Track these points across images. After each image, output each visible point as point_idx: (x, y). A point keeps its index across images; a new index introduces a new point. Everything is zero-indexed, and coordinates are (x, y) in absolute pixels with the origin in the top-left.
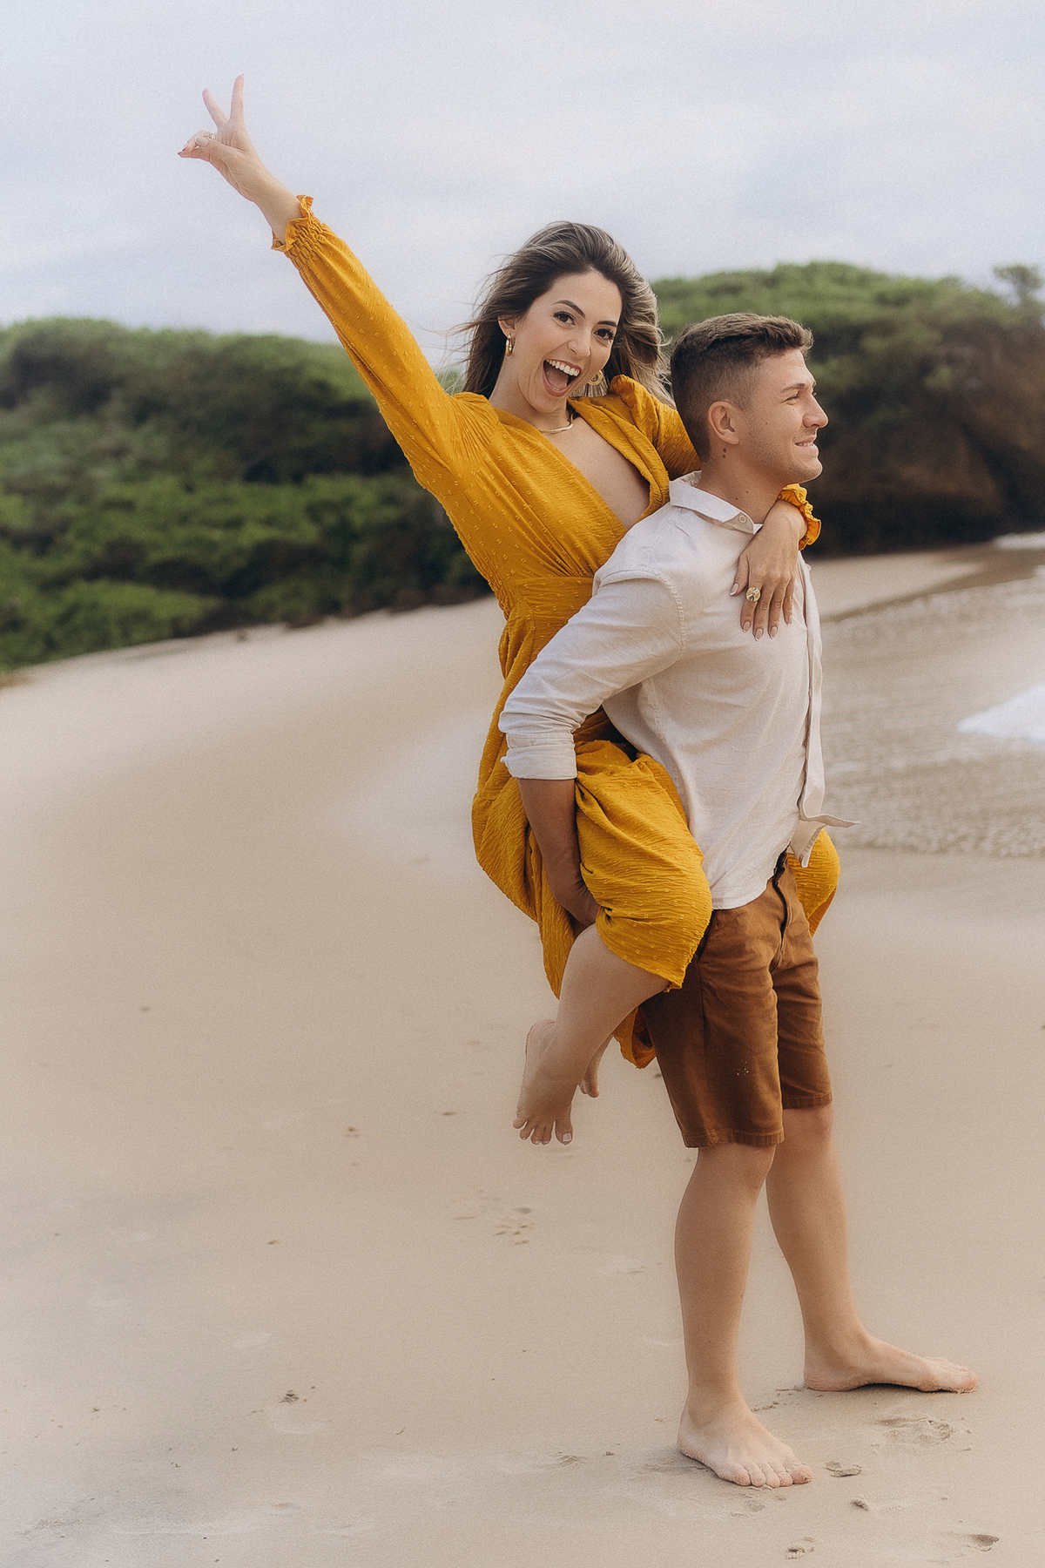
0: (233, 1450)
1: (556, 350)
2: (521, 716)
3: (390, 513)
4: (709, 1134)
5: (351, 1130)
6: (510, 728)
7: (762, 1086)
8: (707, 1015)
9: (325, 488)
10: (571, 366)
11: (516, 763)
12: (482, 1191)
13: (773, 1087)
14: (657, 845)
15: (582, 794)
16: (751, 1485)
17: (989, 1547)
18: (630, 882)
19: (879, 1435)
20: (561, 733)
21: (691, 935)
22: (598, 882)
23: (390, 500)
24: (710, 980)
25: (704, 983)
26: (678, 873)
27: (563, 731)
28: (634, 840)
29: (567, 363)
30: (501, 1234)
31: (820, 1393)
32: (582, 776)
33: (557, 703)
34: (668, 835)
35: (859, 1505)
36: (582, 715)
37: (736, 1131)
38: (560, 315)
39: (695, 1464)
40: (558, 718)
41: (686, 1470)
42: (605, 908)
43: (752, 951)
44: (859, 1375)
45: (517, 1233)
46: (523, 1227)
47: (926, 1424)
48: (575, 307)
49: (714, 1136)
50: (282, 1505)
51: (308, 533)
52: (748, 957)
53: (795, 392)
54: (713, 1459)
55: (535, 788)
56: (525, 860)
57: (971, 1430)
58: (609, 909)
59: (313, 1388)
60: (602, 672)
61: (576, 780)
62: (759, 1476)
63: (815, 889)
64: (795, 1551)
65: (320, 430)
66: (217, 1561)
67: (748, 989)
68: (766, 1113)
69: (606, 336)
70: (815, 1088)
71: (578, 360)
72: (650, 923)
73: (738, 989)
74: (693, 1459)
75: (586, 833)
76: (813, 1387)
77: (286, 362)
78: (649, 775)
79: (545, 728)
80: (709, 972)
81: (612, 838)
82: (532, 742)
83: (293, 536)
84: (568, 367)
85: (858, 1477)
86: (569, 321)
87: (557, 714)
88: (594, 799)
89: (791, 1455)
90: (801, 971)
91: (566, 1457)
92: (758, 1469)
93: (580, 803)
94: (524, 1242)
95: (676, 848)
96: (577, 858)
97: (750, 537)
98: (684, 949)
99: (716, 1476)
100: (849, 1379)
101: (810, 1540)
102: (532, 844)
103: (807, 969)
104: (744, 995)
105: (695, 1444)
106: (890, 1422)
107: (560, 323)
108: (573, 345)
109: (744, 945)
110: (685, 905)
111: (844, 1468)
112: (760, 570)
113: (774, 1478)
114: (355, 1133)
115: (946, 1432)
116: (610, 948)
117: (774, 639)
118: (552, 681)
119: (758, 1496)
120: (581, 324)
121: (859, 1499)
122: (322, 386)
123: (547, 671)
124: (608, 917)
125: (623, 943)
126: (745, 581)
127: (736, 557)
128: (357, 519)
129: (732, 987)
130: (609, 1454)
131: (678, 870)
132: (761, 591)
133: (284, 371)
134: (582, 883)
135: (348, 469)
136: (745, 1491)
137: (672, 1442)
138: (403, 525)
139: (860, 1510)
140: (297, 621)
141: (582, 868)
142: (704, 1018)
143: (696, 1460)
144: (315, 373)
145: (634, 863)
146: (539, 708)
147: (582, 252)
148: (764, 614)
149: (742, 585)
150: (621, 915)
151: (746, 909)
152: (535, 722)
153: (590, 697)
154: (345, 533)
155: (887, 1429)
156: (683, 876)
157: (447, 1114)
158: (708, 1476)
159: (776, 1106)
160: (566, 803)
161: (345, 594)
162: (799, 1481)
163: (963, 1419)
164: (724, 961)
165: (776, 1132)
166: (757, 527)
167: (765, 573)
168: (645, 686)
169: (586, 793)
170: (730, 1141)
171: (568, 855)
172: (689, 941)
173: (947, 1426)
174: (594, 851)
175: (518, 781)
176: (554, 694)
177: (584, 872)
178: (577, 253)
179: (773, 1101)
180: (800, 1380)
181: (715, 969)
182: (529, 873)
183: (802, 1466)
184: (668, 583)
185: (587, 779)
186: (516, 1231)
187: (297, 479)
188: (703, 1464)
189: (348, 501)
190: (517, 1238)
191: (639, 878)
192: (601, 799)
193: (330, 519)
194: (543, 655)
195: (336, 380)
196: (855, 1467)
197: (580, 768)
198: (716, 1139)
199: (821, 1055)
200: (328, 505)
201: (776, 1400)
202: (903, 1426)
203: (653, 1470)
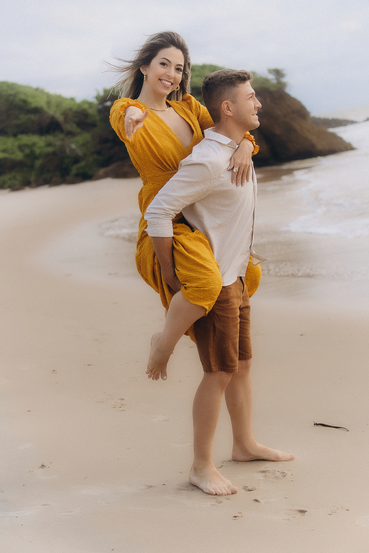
0: (24, 485)
1: (162, 75)
2: (153, 214)
3: (50, 149)
4: (212, 368)
5: (54, 371)
6: (149, 218)
7: (232, 351)
8: (215, 325)
9: (25, 139)
10: (168, 82)
11: (151, 232)
12: (105, 392)
13: (236, 352)
14: (204, 261)
15: (175, 242)
16: (216, 494)
17: (304, 514)
18: (194, 274)
19: (260, 476)
20: (168, 220)
21: (215, 293)
22: (181, 274)
23: (49, 145)
24: (217, 312)
25: (215, 313)
26: (211, 271)
27: (169, 219)
28: (196, 259)
29: (167, 81)
30: (114, 407)
31: (238, 462)
32: (175, 236)
33: (167, 209)
34: (207, 258)
35: (257, 501)
36: (175, 214)
37: (221, 367)
38: (162, 63)
39: (195, 488)
40: (167, 215)
41: (193, 490)
42: (184, 284)
43: (232, 302)
44: (253, 457)
45: (120, 407)
46: (122, 405)
47: (277, 472)
48: (167, 60)
49: (214, 369)
50: (44, 505)
51: (19, 156)
52: (231, 304)
53: (251, 96)
54: (202, 486)
55: (158, 240)
56: (153, 268)
57: (293, 474)
58: (185, 284)
59: (51, 463)
60: (182, 197)
61: (173, 237)
62: (219, 491)
63: (252, 280)
64: (236, 517)
65: (23, 118)
66: (22, 525)
67: (230, 316)
68: (233, 361)
69: (180, 70)
70: (247, 352)
71: (170, 79)
72: (201, 289)
73: (226, 315)
74: (195, 486)
75: (177, 257)
76: (235, 460)
77: (11, 92)
78: (200, 236)
79: (162, 218)
80: (217, 309)
81: (187, 258)
82: (158, 223)
83: (13, 157)
84: (167, 82)
85: (255, 491)
86: (166, 65)
87: (167, 213)
88: (179, 243)
89: (230, 483)
90: (244, 310)
91: (148, 486)
92: (218, 489)
93: (175, 245)
94: (123, 410)
95: (210, 262)
96: (174, 266)
97: (235, 150)
98: (213, 299)
99: (204, 492)
100: (249, 458)
101: (241, 513)
102: (156, 261)
103: (246, 309)
104: (228, 318)
105: (195, 480)
106: (264, 472)
107: (162, 66)
108: (168, 74)
109: (229, 300)
110: (213, 282)
111: (249, 488)
112: (239, 161)
113: (224, 492)
114: (56, 372)
115: (284, 475)
116: (186, 298)
117: (243, 187)
118: (164, 201)
119: (220, 498)
120: (170, 66)
121: (257, 499)
122: (25, 102)
123: (163, 198)
124: (185, 288)
125: (190, 296)
126: (233, 165)
127: (231, 157)
128: (37, 151)
129: (224, 315)
130: (164, 485)
131: (211, 270)
132: (239, 169)
133: (10, 95)
134: (175, 275)
135: (34, 132)
136: (215, 497)
137: (187, 480)
138: (54, 154)
139: (257, 502)
140: (14, 188)
141: (175, 269)
142: (214, 326)
143: (196, 486)
144: (22, 97)
145: (195, 268)
146: (160, 211)
147: (167, 40)
148: (240, 177)
149: (232, 167)
150: (191, 286)
151: (231, 287)
152: (158, 216)
153: (178, 207)
154: (32, 156)
155: (263, 474)
156: (213, 272)
157: (89, 365)
158: (201, 492)
159: (237, 359)
160: (170, 246)
161: (32, 178)
162: (234, 493)
163: (289, 470)
164: (222, 305)
165: (235, 368)
166: (237, 146)
167: (240, 162)
168: (196, 204)
169: (177, 242)
170: (219, 370)
171: (171, 264)
172: (215, 296)
173: (284, 473)
174: (180, 263)
175: (152, 238)
176: (166, 206)
177: (176, 271)
178: (166, 41)
179: (236, 357)
180: (230, 457)
181: (219, 308)
182: (155, 272)
183: (234, 487)
184: (208, 165)
185: (177, 237)
186: (120, 406)
187: (15, 135)
188: (199, 488)
189: (34, 144)
190: (120, 409)
191: (197, 273)
192: (182, 244)
193: (27, 151)
194: (160, 192)
195: (30, 100)
196: (254, 488)
197: (174, 233)
198: (215, 370)
199: (249, 341)
200: (26, 146)
201: (222, 465)
202: (269, 473)
203: (180, 490)
